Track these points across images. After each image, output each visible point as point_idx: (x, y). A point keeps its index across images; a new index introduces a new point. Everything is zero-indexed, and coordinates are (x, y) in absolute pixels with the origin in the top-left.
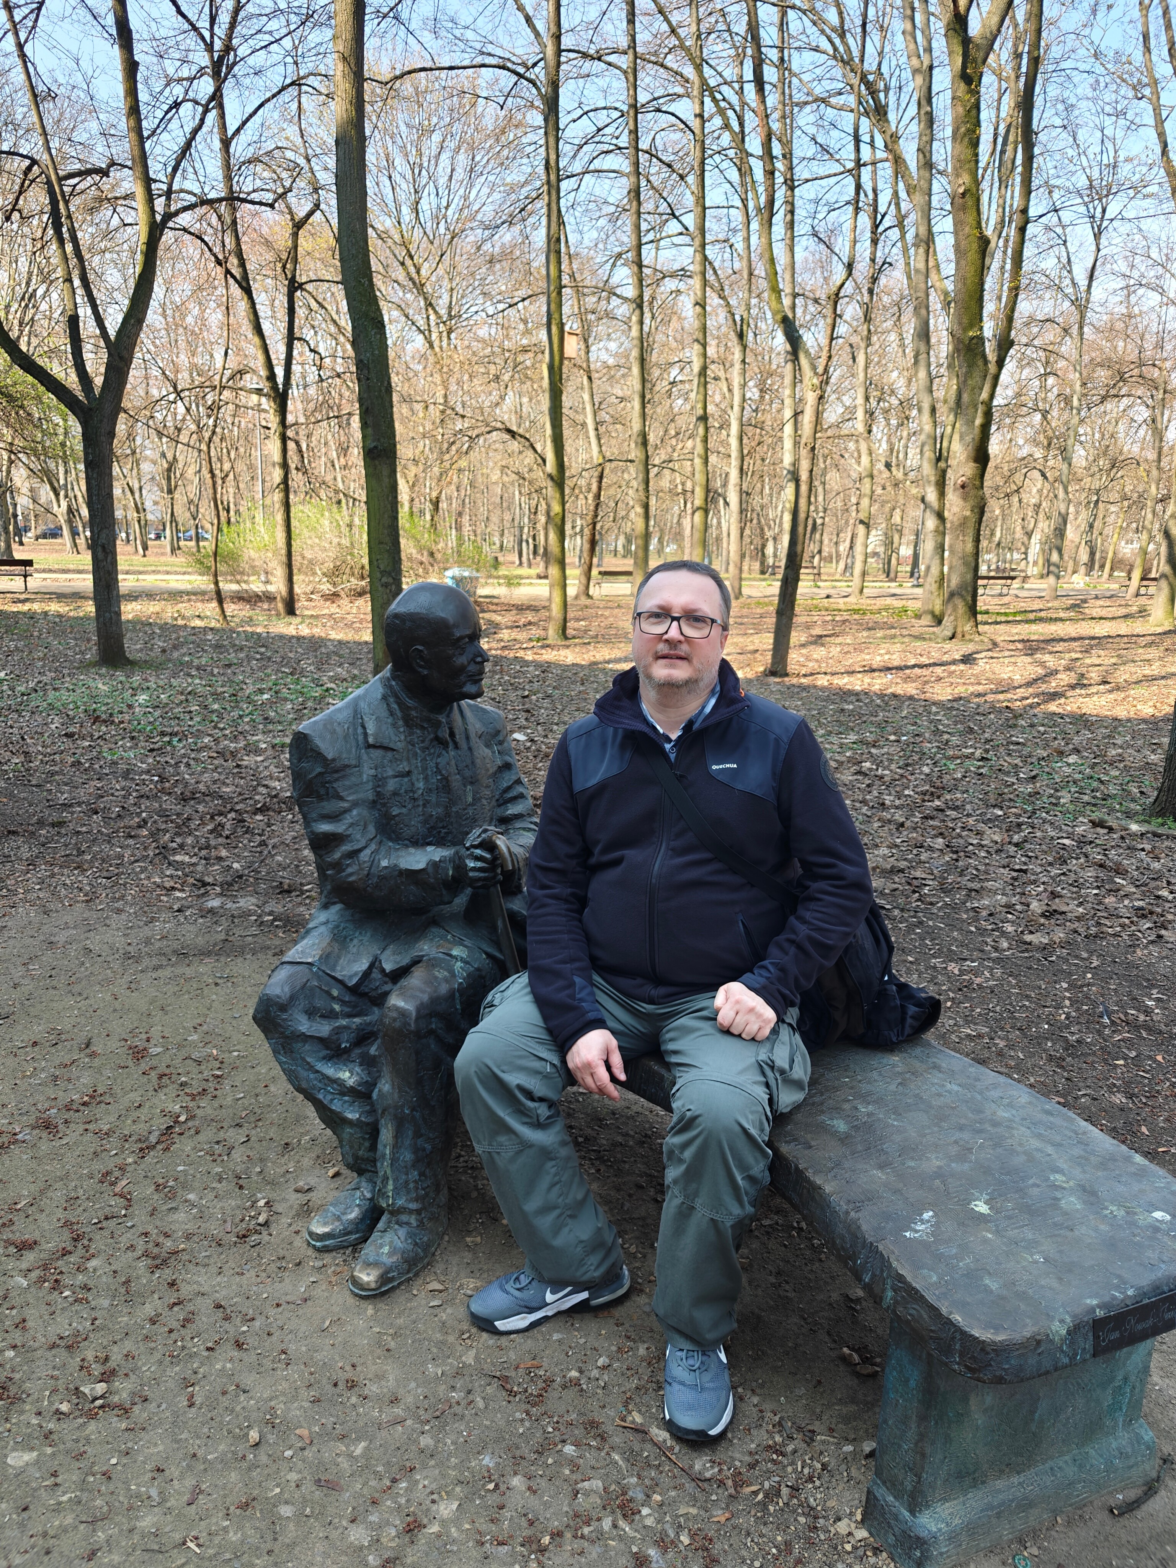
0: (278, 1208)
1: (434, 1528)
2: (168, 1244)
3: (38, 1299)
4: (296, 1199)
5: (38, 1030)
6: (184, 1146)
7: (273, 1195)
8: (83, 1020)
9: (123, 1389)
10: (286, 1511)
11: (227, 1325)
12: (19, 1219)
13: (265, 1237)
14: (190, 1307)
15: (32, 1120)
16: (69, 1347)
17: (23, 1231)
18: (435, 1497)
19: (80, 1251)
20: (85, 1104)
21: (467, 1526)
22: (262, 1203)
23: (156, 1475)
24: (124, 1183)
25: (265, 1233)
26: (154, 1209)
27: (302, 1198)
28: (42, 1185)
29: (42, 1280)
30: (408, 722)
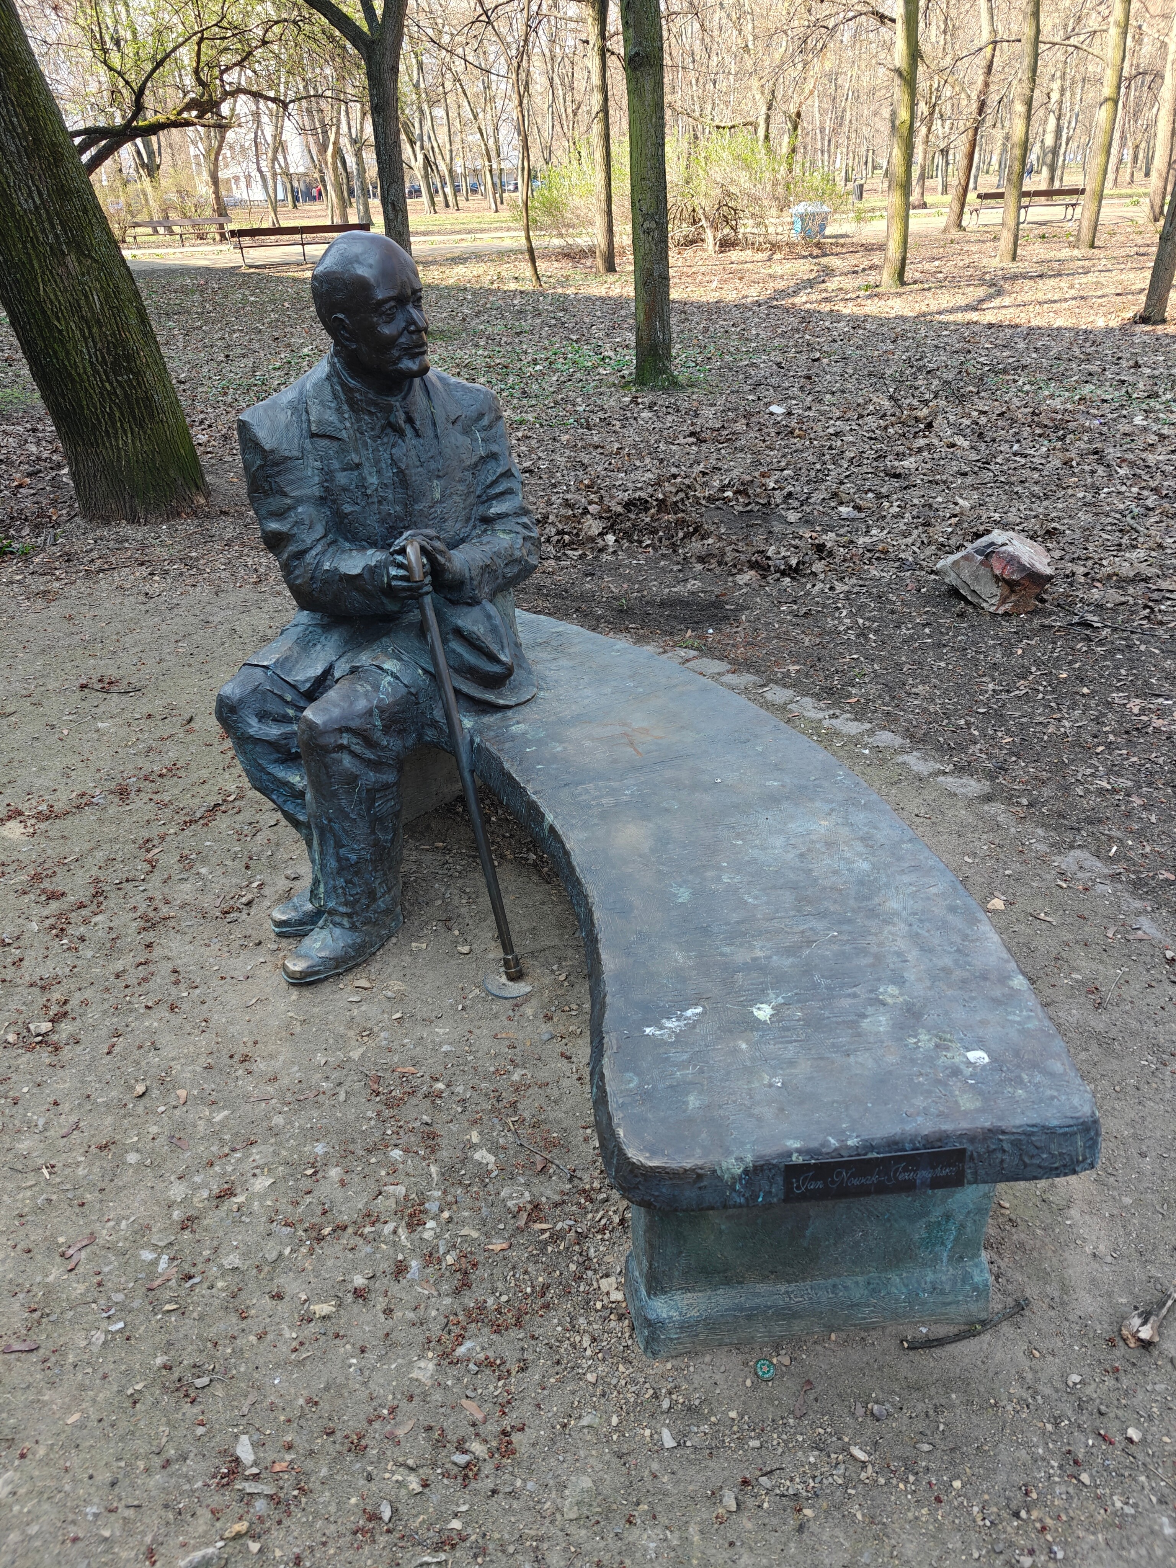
0: (266, 891)
1: (240, 1199)
2: (165, 910)
3: (41, 943)
4: (282, 884)
5: (156, 705)
6: (222, 823)
7: (268, 880)
8: (196, 698)
9: (66, 1028)
10: (132, 1158)
11: (173, 990)
12: (61, 872)
13: (244, 916)
14: (152, 968)
15: (113, 785)
16: (43, 988)
17: (59, 884)
18: (257, 1171)
19: (93, 907)
20: (161, 776)
21: (269, 1203)
22: (255, 885)
23: (51, 1107)
24: (156, 851)
25: (245, 912)
26: (170, 878)
27: (288, 884)
28: (93, 844)
29: (53, 927)
30: (353, 404)
